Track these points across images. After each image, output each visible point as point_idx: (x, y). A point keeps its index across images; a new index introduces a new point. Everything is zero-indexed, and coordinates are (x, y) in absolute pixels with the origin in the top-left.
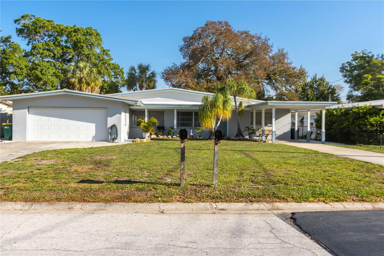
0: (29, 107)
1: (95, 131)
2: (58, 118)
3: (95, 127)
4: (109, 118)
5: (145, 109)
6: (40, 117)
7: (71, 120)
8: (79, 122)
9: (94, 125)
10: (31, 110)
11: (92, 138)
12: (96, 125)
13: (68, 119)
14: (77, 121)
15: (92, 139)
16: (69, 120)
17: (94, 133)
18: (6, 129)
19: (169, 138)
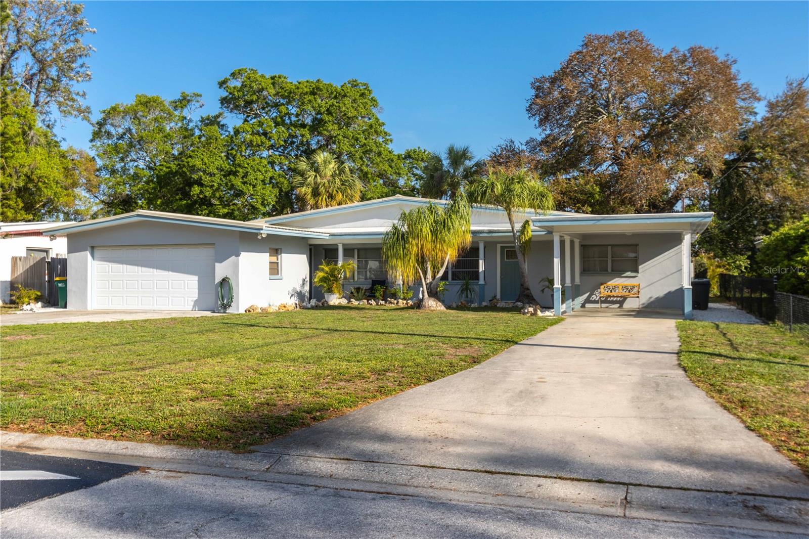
0: (93, 248)
1: (197, 290)
2: (138, 265)
3: (197, 282)
4: (217, 264)
5: (337, 245)
6: (110, 264)
7: (158, 270)
8: (171, 273)
9: (196, 278)
10: (97, 253)
11: (192, 303)
12: (199, 278)
13: (153, 268)
14: (168, 270)
15: (192, 307)
16: (155, 270)
17: (195, 296)
18: (61, 287)
19: (371, 304)
